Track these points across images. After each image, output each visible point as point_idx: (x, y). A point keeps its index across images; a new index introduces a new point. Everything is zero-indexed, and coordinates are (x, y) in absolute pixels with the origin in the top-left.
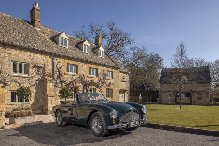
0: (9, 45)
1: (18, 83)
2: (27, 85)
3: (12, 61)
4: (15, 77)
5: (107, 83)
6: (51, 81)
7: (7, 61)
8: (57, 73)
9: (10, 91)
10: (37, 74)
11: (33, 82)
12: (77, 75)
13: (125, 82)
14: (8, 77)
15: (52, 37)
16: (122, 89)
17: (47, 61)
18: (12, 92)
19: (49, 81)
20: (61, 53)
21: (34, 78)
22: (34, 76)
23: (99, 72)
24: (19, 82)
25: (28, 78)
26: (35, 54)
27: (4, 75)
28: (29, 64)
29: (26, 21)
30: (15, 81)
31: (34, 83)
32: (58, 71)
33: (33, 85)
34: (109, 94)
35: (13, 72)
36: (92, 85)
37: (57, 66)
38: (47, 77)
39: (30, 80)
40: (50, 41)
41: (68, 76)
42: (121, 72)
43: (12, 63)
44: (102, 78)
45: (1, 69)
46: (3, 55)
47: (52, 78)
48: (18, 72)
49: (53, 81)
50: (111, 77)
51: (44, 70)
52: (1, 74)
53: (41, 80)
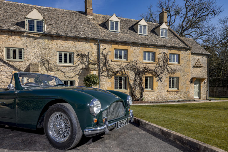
0: (56, 37)
1: (63, 72)
2: (71, 74)
3: (58, 51)
4: (61, 67)
5: (170, 69)
6: (95, 69)
7: (54, 52)
8: (103, 60)
10: (81, 62)
11: (77, 71)
12: (127, 61)
13: (201, 67)
14: (55, 67)
15: (103, 23)
16: (194, 77)
17: (92, 48)
19: (92, 70)
20: (108, 37)
21: (78, 67)
22: (79, 65)
24: (64, 72)
25: (72, 68)
26: (79, 43)
27: (51, 66)
28: (73, 52)
29: (79, 12)
30: (61, 71)
31: (78, 72)
32: (103, 58)
33: (77, 74)
34: (173, 84)
35: (59, 62)
36: (147, 73)
37: (103, 52)
38: (91, 65)
39: (74, 69)
40: (99, 27)
41: (116, 63)
42: (192, 54)
43: (58, 53)
44: (162, 64)
45: (49, 60)
46: (50, 46)
47: (96, 66)
48: (63, 62)
49: (97, 70)
50: (176, 62)
51: (89, 57)
52: (48, 64)
53: (85, 69)
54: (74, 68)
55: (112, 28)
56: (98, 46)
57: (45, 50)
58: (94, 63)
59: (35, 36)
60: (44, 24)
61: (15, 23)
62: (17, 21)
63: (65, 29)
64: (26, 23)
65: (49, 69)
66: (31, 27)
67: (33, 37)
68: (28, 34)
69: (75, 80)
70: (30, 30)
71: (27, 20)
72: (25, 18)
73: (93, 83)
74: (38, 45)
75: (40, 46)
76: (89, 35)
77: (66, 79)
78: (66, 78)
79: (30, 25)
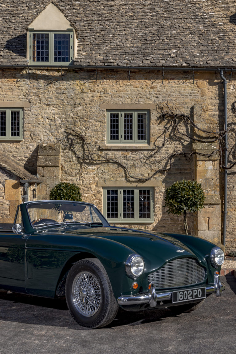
0: (102, 71)
1: (122, 166)
2: (144, 172)
3: (108, 110)
4: (115, 152)
6: (208, 157)
7: (97, 113)
9: (103, 188)
10: (170, 137)
11: (160, 162)
14: (99, 153)
17: (203, 95)
18: (108, 192)
19: (201, 158)
21: (163, 150)
22: (163, 145)
24: (124, 165)
25: (145, 153)
26: (166, 82)
27: (90, 149)
28: (149, 111)
30: (116, 163)
31: (163, 164)
33: (160, 171)
35: (111, 139)
38: (198, 143)
39: (151, 156)
43: (107, 114)
45: (83, 134)
46: (88, 97)
47: (215, 146)
48: (121, 139)
49: (217, 157)
51: (192, 123)
52: (83, 146)
53: (184, 155)
54: (152, 153)
56: (222, 86)
57: (75, 110)
58: (208, 138)
59: (51, 73)
60: (71, 39)
61: (4, 43)
62: (8, 37)
63: (129, 44)
64: (30, 41)
65: (84, 159)
66: (41, 55)
67: (44, 77)
68: (34, 71)
69: (153, 188)
70: (38, 60)
71: (32, 33)
72: (27, 30)
74: (57, 98)
75: (62, 100)
76: (195, 56)
77: (129, 185)
78: (129, 181)
79: (38, 48)
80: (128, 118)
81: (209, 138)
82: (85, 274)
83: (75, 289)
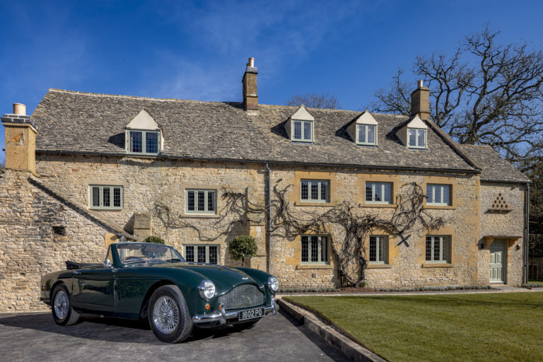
0: (181, 160)
1: (197, 229)
2: (213, 234)
3: (186, 189)
4: (192, 220)
5: (427, 219)
6: (258, 223)
7: (178, 191)
8: (276, 203)
9: (183, 245)
10: (231, 209)
11: (224, 227)
12: (328, 204)
13: (507, 212)
14: (180, 220)
15: (279, 125)
16: (491, 234)
17: (254, 180)
18: (187, 248)
19: (253, 224)
21: (226, 218)
22: (226, 214)
23: (398, 191)
25: (213, 220)
26: (228, 170)
27: (173, 217)
28: (216, 190)
29: (231, 104)
30: (192, 227)
31: (226, 228)
32: (277, 199)
33: (224, 233)
34: (437, 251)
35: (189, 210)
36: (374, 228)
37: (277, 187)
38: (251, 214)
39: (218, 222)
40: (272, 134)
41: (303, 208)
42: (483, 182)
43: (186, 192)
44: (408, 207)
45: (168, 206)
46: (171, 179)
47: (263, 216)
48: (196, 210)
49: (264, 223)
50: (444, 202)
51: (246, 199)
52: (168, 215)
53: (241, 222)
54: (218, 220)
55: (298, 135)
56: (267, 174)
57: (163, 188)
58: (257, 210)
59: (143, 161)
60: (159, 137)
61: (108, 138)
62: (111, 134)
63: (202, 143)
64: (127, 137)
65: (169, 224)
66: (137, 147)
67: (139, 164)
68: (131, 159)
69: (219, 245)
70: (134, 151)
71: (129, 131)
72: (126, 128)
73: (244, 252)
74: (149, 179)
75: (152, 181)
76: (248, 153)
77: (201, 243)
78: (203, 241)
79: (134, 142)
80: (201, 195)
81: (259, 211)
82: (165, 299)
83: (156, 311)
